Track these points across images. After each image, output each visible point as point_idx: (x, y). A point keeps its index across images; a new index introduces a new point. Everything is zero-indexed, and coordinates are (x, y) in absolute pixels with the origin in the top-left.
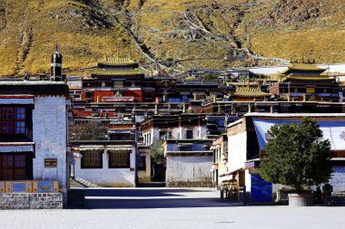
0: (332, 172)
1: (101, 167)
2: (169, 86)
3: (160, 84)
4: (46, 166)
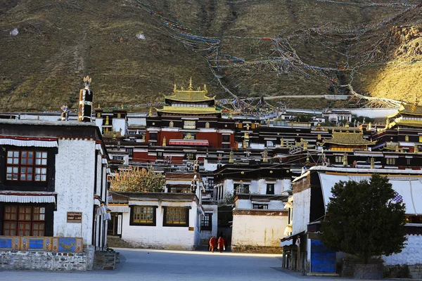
0: (405, 239)
1: (154, 224)
2: (250, 129)
3: (240, 126)
4: (69, 220)
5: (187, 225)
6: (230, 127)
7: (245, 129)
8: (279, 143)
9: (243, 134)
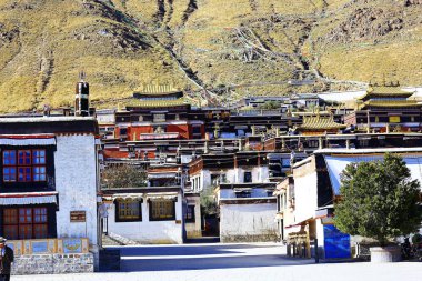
2: (221, 119)
3: (210, 117)
4: (72, 220)
5: (173, 218)
6: (200, 118)
7: (215, 119)
8: (250, 131)
9: (214, 124)
